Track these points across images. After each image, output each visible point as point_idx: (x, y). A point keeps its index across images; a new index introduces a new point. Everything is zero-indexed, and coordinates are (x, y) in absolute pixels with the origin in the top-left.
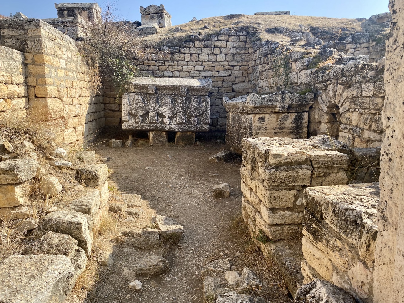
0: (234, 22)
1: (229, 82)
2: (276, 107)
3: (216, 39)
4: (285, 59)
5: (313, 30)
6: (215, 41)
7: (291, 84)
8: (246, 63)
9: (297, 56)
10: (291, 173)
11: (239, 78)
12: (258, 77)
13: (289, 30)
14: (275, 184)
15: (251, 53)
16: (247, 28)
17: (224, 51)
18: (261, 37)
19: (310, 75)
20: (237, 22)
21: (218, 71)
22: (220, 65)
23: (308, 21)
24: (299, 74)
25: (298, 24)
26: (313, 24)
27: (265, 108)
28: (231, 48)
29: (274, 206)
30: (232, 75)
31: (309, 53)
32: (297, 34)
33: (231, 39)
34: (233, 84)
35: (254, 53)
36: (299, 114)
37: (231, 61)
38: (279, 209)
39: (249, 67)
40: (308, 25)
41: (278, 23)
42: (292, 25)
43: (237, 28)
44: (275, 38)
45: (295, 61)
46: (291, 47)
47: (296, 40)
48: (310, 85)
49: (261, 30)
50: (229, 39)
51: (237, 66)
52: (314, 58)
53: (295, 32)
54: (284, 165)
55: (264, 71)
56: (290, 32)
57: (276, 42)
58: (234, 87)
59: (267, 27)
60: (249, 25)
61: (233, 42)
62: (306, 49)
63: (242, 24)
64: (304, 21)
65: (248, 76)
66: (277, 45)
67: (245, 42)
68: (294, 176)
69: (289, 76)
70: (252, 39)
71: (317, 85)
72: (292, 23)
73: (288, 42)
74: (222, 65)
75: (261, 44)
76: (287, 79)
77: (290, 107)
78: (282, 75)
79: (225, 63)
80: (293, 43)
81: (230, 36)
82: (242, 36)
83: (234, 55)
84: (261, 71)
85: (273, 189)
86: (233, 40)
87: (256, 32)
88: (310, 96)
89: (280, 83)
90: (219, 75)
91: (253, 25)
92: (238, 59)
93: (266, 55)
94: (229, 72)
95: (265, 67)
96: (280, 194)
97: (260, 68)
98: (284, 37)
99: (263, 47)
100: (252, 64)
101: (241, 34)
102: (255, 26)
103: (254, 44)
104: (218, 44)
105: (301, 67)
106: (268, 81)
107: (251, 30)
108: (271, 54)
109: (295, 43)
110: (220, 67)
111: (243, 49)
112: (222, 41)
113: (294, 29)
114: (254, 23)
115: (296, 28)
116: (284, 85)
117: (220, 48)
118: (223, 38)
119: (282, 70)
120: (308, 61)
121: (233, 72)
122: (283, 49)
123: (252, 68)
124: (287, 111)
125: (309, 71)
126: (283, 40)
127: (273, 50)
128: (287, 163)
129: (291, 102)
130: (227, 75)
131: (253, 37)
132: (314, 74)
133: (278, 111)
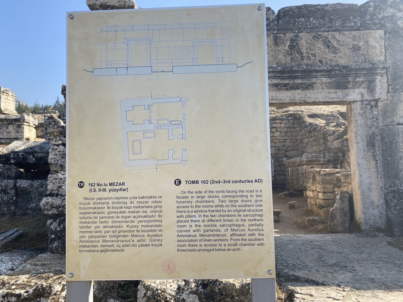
0: (284, 110)
1: (283, 150)
2: (320, 161)
3: (273, 122)
4: (323, 134)
5: (342, 114)
6: (273, 124)
7: (328, 149)
8: (295, 138)
9: (331, 133)
10: (331, 177)
11: (290, 148)
12: (305, 146)
13: (324, 115)
14: (325, 182)
15: (298, 131)
16: (294, 114)
17: (279, 129)
18: (306, 121)
19: (339, 143)
20: (287, 110)
21: (275, 143)
22: (276, 139)
23: (338, 108)
24: (333, 143)
25: (331, 110)
26: (342, 110)
27: (314, 161)
28: (283, 128)
29: (325, 191)
30: (285, 145)
31: (338, 131)
32: (330, 117)
33: (283, 122)
34: (286, 152)
35: (301, 131)
36: (335, 165)
37: (284, 136)
38: (327, 192)
39: (297, 140)
40: (338, 111)
41: (316, 110)
42: (326, 112)
43: (288, 115)
44: (315, 121)
45: (330, 135)
46: (326, 127)
47: (330, 123)
48: (341, 149)
49: (305, 116)
50: (282, 122)
51: (289, 139)
52: (341, 133)
53: (329, 116)
54: (327, 174)
55: (309, 142)
56: (325, 116)
57: (316, 124)
58: (287, 153)
59: (309, 113)
60: (295, 113)
61: (285, 124)
62: (336, 128)
63: (290, 112)
64: (335, 108)
65: (297, 146)
66: (317, 126)
67: (294, 124)
68: (332, 179)
69: (327, 144)
70: (299, 122)
71: (344, 148)
72: (326, 110)
73: (324, 124)
74: (278, 139)
75: (306, 125)
76: (326, 146)
77: (329, 161)
78: (322, 144)
79: (280, 138)
80: (328, 124)
81: (283, 120)
82: (291, 120)
83: (286, 132)
84: (307, 142)
85: (324, 184)
86: (285, 123)
87: (301, 117)
88: (340, 155)
89: (321, 149)
90: (276, 146)
91: (298, 113)
92: (289, 135)
93: (310, 132)
94: (283, 144)
95: (310, 139)
96: (327, 186)
97: (306, 140)
98: (321, 120)
99: (307, 127)
100: (299, 138)
101: (291, 118)
102: (300, 113)
103: (301, 125)
104: (274, 126)
105: (334, 139)
106: (313, 148)
107: (297, 116)
108: (313, 132)
109: (329, 125)
110: (276, 140)
111: (292, 128)
112: (277, 123)
113: (328, 114)
114: (298, 111)
115: (329, 114)
116: (324, 150)
117: (276, 128)
118: (278, 121)
119: (322, 141)
120: (338, 135)
121: (286, 143)
122: (322, 128)
123: (300, 141)
124: (327, 163)
125: (339, 141)
126: (321, 122)
127: (315, 129)
128: (329, 173)
129: (329, 158)
130: (281, 145)
131: (299, 120)
132: (342, 142)
133: (322, 163)
